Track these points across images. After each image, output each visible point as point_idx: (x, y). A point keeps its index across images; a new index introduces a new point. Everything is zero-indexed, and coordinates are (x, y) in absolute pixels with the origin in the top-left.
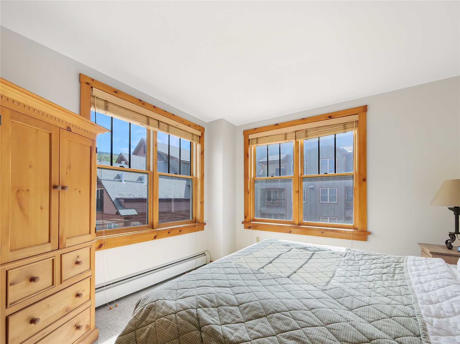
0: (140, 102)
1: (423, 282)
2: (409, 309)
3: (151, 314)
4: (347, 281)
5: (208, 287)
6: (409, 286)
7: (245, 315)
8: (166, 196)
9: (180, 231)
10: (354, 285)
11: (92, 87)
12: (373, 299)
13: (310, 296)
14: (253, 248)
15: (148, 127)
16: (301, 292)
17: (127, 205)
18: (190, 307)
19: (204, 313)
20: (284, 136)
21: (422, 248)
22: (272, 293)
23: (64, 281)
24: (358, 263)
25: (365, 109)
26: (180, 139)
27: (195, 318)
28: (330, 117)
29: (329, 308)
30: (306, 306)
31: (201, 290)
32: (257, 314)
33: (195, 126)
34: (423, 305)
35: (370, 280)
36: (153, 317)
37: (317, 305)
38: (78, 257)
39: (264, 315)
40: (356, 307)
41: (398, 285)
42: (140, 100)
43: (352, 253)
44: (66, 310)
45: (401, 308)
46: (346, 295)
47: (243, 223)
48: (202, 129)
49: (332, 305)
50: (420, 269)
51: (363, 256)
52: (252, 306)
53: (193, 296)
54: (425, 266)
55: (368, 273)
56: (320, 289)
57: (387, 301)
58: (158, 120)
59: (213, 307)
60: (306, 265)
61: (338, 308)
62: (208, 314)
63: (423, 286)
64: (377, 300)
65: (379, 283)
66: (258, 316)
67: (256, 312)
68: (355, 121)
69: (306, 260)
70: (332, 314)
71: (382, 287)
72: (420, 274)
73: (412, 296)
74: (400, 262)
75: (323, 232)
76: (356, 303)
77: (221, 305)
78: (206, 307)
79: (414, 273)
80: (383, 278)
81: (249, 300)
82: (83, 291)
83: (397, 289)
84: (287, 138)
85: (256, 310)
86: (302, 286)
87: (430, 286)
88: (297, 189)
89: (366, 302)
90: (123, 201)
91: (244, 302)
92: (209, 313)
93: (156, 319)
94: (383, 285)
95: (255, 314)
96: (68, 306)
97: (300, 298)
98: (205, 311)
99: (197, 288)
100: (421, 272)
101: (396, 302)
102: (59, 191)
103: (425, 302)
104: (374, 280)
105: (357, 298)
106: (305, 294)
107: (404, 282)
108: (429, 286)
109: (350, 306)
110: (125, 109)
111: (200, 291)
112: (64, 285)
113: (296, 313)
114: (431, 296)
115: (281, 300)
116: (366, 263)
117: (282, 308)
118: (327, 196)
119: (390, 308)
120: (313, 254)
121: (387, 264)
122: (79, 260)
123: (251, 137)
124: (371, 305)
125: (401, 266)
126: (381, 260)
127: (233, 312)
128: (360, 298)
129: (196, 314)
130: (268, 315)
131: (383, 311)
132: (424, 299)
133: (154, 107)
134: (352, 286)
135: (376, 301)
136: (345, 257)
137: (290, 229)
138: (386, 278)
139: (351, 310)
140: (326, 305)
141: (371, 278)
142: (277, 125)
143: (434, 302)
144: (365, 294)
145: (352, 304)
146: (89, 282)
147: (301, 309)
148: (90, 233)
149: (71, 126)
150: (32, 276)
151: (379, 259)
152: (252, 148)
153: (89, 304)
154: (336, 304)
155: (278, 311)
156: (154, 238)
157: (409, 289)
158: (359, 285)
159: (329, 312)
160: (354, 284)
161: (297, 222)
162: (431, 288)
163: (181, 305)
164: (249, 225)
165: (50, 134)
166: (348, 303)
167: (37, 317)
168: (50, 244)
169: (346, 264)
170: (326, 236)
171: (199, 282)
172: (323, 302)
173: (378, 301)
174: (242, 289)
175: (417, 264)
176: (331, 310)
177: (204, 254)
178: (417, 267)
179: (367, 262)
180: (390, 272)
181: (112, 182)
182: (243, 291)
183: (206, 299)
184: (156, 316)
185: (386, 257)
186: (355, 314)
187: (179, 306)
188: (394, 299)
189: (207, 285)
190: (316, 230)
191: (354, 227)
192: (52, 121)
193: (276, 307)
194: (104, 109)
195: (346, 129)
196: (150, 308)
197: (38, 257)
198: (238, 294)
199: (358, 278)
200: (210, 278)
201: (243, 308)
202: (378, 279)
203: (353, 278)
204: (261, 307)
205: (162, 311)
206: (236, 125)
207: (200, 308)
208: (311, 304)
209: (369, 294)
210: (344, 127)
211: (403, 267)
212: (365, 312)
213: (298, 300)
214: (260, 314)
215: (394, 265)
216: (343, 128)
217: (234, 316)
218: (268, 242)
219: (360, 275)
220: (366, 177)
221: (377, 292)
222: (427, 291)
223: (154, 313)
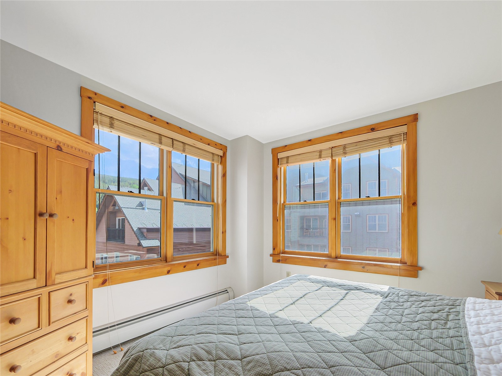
0: (152, 118)
1: (483, 332)
2: (461, 370)
3: (136, 367)
4: (384, 329)
5: (210, 333)
6: (464, 338)
7: (247, 373)
8: (192, 225)
9: (198, 265)
10: (392, 335)
11: (95, 102)
12: (414, 354)
13: (334, 349)
14: (276, 285)
15: (160, 147)
16: (322, 344)
17: (150, 235)
18: (182, 360)
19: (197, 368)
20: (318, 154)
21: (487, 288)
22: (287, 343)
23: (53, 323)
24: (402, 305)
25: (415, 117)
26: (199, 160)
27: (185, 374)
28: (373, 130)
29: (353, 365)
30: (325, 363)
31: (201, 338)
32: (262, 371)
33: (216, 145)
34: (481, 364)
35: (415, 328)
36: (138, 370)
37: (339, 362)
38: (71, 295)
39: (270, 373)
40: (390, 365)
41: (450, 336)
42: (151, 116)
43: (396, 293)
44: (56, 356)
45: (449, 368)
46: (379, 348)
47: (271, 255)
48: (224, 148)
49: (359, 362)
50: (481, 315)
51: (410, 297)
52: (258, 361)
53: (190, 345)
54: (487, 311)
55: (413, 319)
56: (348, 340)
57: (432, 357)
58: (172, 139)
59: (209, 361)
60: (338, 307)
61: (366, 366)
62: (201, 369)
63: (482, 339)
64: (419, 356)
65: (426, 332)
66: (263, 374)
67: (260, 369)
68: (403, 133)
69: (337, 301)
70: (357, 375)
71: (428, 337)
72: (480, 322)
73: (467, 352)
74: (456, 305)
75: (364, 267)
76: (391, 358)
77: (220, 358)
78: (201, 360)
79: (472, 320)
80: (432, 326)
81: (255, 353)
82: (78, 333)
83: (448, 341)
84: (322, 156)
85: (261, 366)
86: (326, 335)
87: (493, 338)
88: (334, 216)
89: (403, 359)
90: (145, 230)
91: (248, 356)
92: (203, 368)
93: (141, 374)
94: (430, 336)
95: (258, 371)
96: (58, 351)
97: (320, 351)
98: (199, 366)
99: (198, 335)
100: (482, 318)
101: (445, 360)
102: (47, 219)
103: (484, 361)
104: (420, 329)
105: (393, 352)
106: (327, 346)
107: (458, 331)
108: (490, 338)
109: (382, 363)
110: (133, 126)
111: (199, 339)
112: (53, 327)
113: (310, 372)
114: (492, 353)
115: (294, 353)
116: (412, 305)
117: (293, 365)
118: (376, 224)
119: (435, 369)
120: (347, 293)
121: (438, 307)
122: (72, 298)
123: (280, 155)
124: (410, 364)
125: (456, 311)
126: (431, 302)
127: (233, 367)
128: (397, 353)
129: (187, 369)
130: (275, 374)
131: (425, 373)
132: (483, 356)
133: (168, 123)
134: (390, 336)
135: (417, 357)
136: (387, 298)
137: (326, 263)
138: (435, 326)
139: (383, 368)
140: (351, 361)
141: (415, 325)
142: (310, 140)
143: (496, 360)
144: (405, 348)
145: (386, 360)
146: (85, 323)
147: (317, 366)
148: (86, 268)
149: (61, 145)
150: (12, 317)
151: (429, 300)
152: (282, 168)
153: (84, 349)
154: (365, 361)
155: (288, 368)
156: (167, 273)
157: (464, 341)
158: (399, 335)
159: (352, 371)
160: (393, 333)
161: (333, 255)
162: (493, 341)
163: (172, 356)
164: (278, 259)
165: (35, 153)
166: (380, 359)
167: (18, 365)
168: (35, 281)
169: (387, 307)
170: (367, 271)
171: (201, 327)
172: (348, 357)
173: (420, 358)
174: (250, 338)
175: (477, 307)
176: (356, 369)
177: (226, 291)
178: (478, 312)
179: (414, 304)
180: (442, 318)
181: (134, 210)
182: (252, 339)
183: (204, 349)
184: (141, 369)
185: (438, 298)
186: (387, 374)
187: (169, 358)
188: (443, 355)
189: (210, 331)
190: (356, 264)
191: (402, 261)
192: (37, 139)
193: (286, 363)
194: (109, 126)
195: (392, 143)
196: (136, 360)
197: (19, 295)
198: (245, 343)
199: (400, 325)
200: (216, 322)
201: (245, 363)
202: (425, 327)
203: (393, 326)
204: (267, 362)
205: (148, 363)
206: (264, 143)
207: (194, 361)
208: (331, 360)
209: (411, 348)
210: (390, 141)
211: (459, 311)
212: (400, 373)
213: (316, 354)
214: (265, 372)
215: (447, 308)
216: (388, 142)
217: (233, 372)
218: (296, 279)
219: (403, 321)
220: (417, 201)
221: (421, 344)
222: (487, 344)
223: (140, 365)
